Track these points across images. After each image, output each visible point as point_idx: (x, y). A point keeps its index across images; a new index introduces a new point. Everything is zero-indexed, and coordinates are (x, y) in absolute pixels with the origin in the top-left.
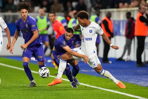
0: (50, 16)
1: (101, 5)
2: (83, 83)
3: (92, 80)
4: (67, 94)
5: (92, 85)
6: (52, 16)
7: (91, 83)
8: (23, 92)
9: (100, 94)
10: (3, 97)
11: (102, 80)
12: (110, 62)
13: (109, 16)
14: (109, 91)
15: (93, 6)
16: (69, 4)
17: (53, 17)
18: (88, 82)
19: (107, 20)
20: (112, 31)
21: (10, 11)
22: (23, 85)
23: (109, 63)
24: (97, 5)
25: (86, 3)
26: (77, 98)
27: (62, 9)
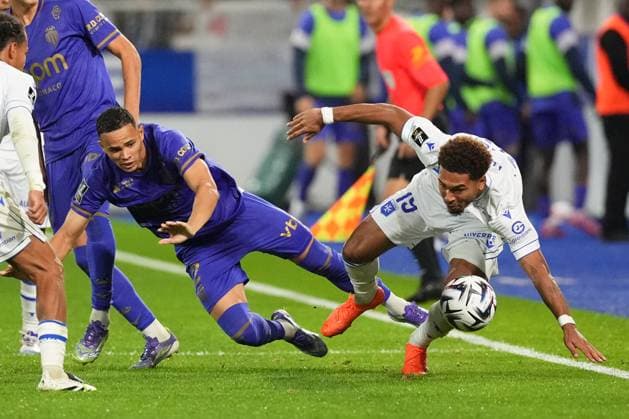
2: (508, 341)
3: (547, 328)
5: (549, 352)
7: (544, 341)
8: (212, 389)
9: (590, 394)
11: (601, 328)
18: (531, 337)
22: (210, 351)
26: (478, 415)
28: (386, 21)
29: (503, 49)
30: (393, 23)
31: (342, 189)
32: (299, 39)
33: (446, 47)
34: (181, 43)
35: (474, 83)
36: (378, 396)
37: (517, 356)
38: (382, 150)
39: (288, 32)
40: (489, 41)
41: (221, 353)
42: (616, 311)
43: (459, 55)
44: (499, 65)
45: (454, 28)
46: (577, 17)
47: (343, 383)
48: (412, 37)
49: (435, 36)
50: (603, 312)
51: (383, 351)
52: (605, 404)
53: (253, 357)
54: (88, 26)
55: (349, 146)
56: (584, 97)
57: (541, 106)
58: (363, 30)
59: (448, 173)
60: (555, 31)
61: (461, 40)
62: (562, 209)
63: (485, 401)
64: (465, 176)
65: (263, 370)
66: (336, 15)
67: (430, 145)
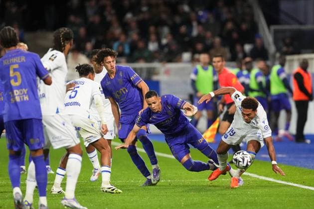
0: (215, 62)
1: (291, 49)
2: (265, 176)
4: (238, 195)
6: (219, 62)
8: (166, 193)
9: (292, 194)
10: (133, 201)
11: (296, 171)
12: (308, 141)
13: (305, 66)
14: (306, 189)
15: (278, 49)
16: (238, 48)
17: (220, 64)
19: (302, 72)
20: (309, 91)
21: (142, 61)
23: (307, 143)
24: (285, 49)
25: (266, 46)
26: (255, 201)
27: (229, 55)
28: (222, 70)
29: (262, 79)
30: (225, 71)
31: (209, 126)
32: (193, 76)
33: (242, 79)
34: (155, 78)
35: (252, 90)
36: (222, 194)
37: (268, 181)
38: (222, 112)
39: (190, 74)
40: (256, 76)
41: (169, 181)
42: (301, 166)
43: (247, 81)
44: (260, 84)
45: (245, 72)
46: (286, 68)
47: (210, 190)
48: (232, 75)
49: (239, 76)
50: (296, 166)
51: (223, 180)
52: (298, 197)
53: (180, 182)
54: (131, 79)
55: (211, 112)
56: (289, 94)
57: (274, 98)
58: (214, 73)
59: (245, 109)
60: (279, 73)
61: (248, 76)
62: (282, 132)
63: (257, 196)
64: (251, 110)
65: (183, 186)
66: (205, 69)
67: (240, 99)
